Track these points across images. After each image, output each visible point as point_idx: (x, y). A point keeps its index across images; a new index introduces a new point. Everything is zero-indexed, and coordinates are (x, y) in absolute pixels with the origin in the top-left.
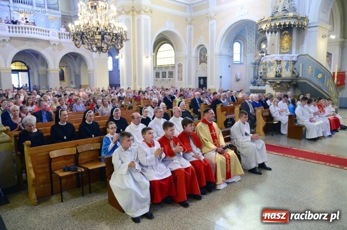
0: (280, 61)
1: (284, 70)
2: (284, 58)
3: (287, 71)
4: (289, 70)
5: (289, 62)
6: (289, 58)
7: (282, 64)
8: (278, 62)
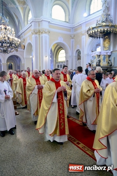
0: (100, 55)
1: (102, 61)
2: (102, 53)
3: (104, 62)
4: (105, 61)
5: (106, 56)
6: (106, 53)
7: (101, 57)
8: (98, 56)
